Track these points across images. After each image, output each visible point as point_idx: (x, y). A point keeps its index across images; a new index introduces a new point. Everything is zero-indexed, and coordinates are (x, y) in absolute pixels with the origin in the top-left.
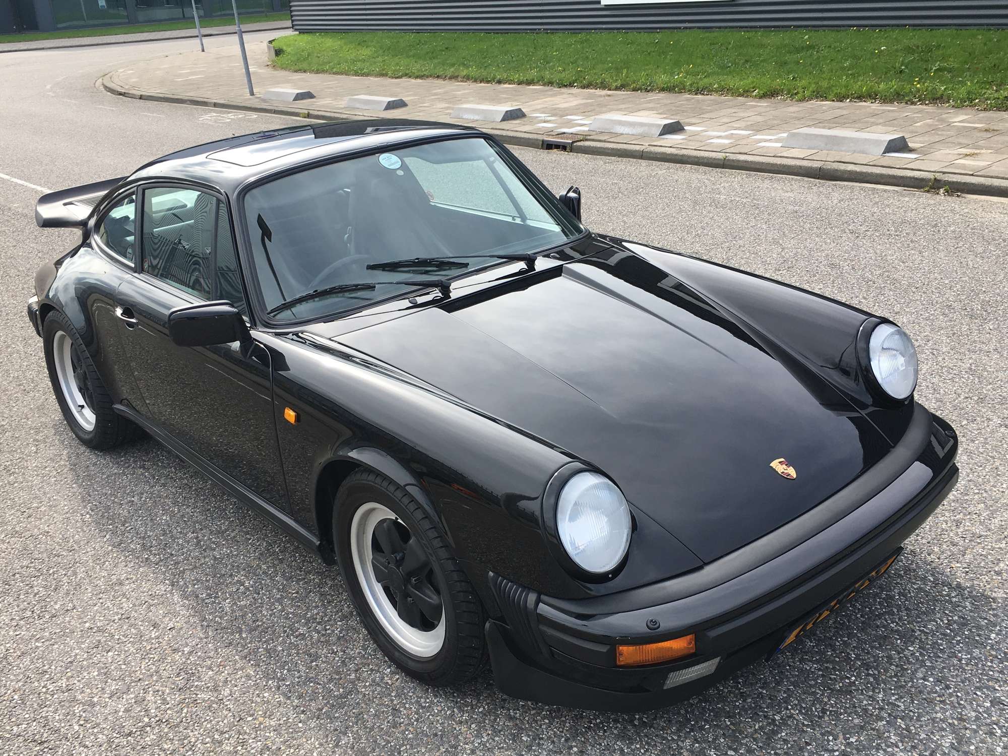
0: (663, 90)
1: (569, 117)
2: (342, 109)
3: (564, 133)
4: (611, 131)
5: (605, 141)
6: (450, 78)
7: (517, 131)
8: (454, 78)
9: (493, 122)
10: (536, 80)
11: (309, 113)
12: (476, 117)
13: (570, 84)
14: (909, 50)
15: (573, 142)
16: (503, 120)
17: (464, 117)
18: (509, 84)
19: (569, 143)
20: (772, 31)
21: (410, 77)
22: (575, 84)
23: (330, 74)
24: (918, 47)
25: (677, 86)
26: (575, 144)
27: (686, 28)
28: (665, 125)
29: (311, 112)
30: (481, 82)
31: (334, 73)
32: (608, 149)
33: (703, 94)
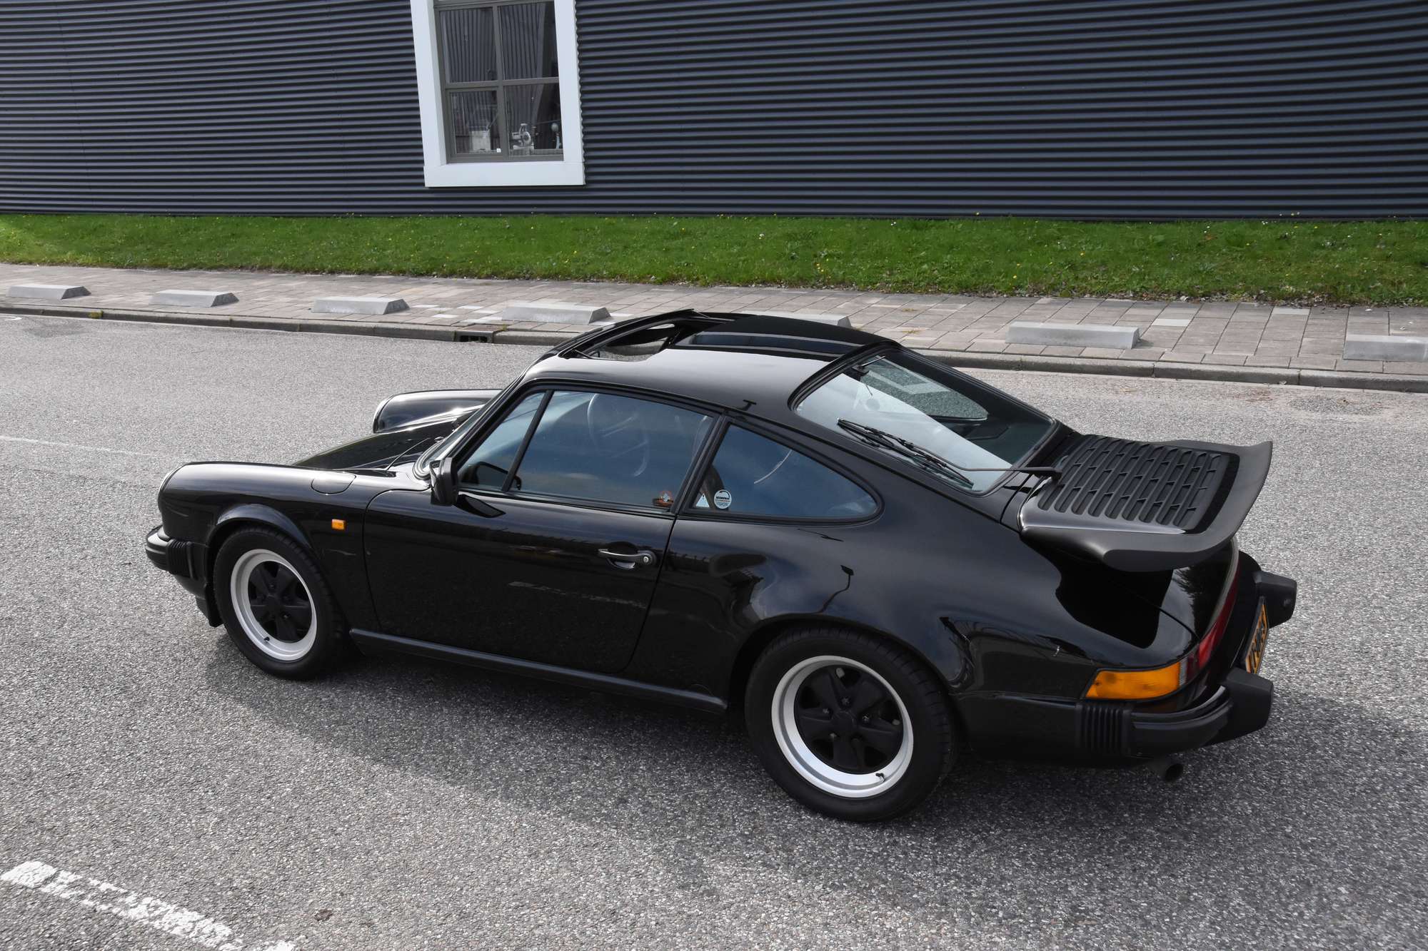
0: (544, 277)
1: (465, 307)
2: (147, 306)
3: (475, 324)
4: (531, 320)
5: (531, 331)
6: (261, 269)
7: (414, 324)
8: (265, 268)
9: (374, 315)
10: (381, 269)
11: (103, 312)
12: (349, 311)
13: (427, 273)
14: (791, 237)
15: (495, 333)
16: (387, 312)
17: (332, 311)
18: (347, 274)
19: (489, 334)
20: (634, 217)
21: (201, 268)
22: (434, 273)
23: (74, 266)
24: (796, 234)
25: (559, 273)
26: (497, 334)
27: (535, 213)
28: (594, 312)
29: (106, 311)
30: (306, 273)
31: (80, 265)
32: (540, 338)
33: (593, 281)
